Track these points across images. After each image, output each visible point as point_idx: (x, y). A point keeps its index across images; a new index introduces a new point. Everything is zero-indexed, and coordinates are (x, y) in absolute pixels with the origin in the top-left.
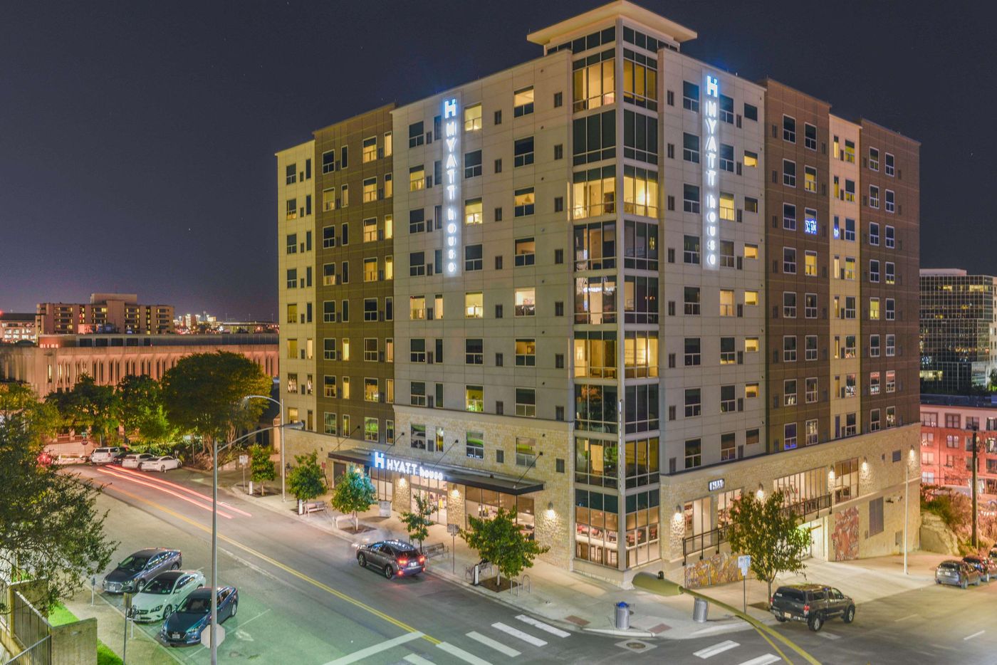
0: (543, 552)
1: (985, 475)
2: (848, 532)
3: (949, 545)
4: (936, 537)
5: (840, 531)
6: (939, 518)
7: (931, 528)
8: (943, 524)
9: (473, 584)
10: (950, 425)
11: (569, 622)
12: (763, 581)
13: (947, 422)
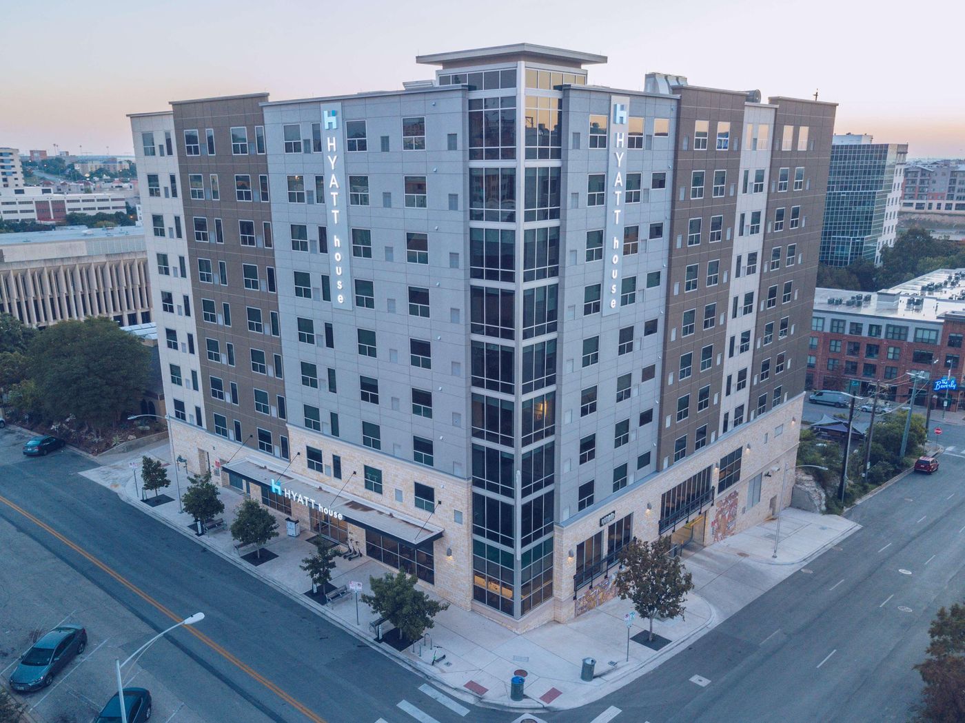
0: (443, 609)
1: (860, 379)
2: (727, 515)
3: (817, 503)
4: (807, 496)
5: (720, 516)
6: (811, 478)
7: (803, 487)
8: (814, 484)
9: (377, 640)
10: (835, 330)
11: (467, 690)
12: (646, 618)
13: (832, 327)
